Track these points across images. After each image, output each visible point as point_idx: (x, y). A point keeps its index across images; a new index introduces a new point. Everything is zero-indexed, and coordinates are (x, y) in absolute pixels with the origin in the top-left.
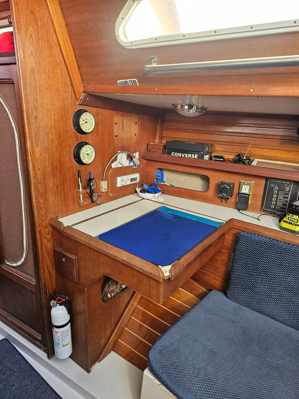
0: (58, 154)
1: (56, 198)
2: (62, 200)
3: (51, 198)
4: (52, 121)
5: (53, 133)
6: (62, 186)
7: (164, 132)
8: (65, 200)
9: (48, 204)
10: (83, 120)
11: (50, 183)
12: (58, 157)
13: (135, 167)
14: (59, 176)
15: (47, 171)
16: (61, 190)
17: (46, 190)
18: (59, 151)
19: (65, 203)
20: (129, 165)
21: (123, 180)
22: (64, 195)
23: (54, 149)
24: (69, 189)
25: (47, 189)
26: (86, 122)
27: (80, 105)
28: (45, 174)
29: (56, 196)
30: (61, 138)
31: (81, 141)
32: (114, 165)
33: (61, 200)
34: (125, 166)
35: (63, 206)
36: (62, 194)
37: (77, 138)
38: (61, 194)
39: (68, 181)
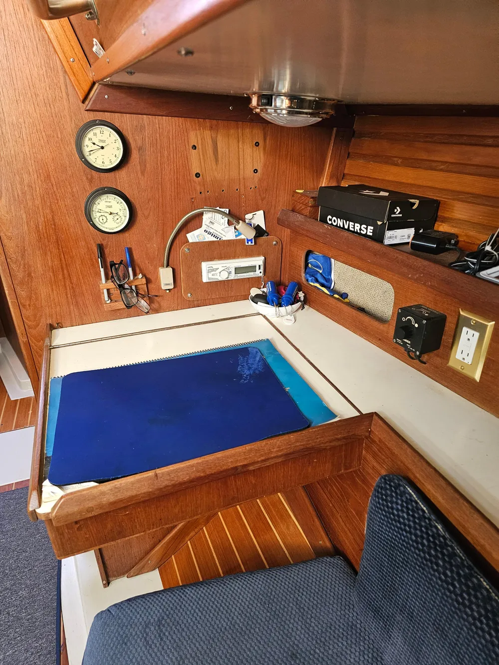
0: (48, 211)
1: (55, 291)
2: (69, 296)
3: (44, 291)
4: (27, 147)
5: (31, 170)
6: (65, 271)
7: (348, 162)
8: (74, 296)
9: (37, 299)
10: (94, 144)
11: (38, 264)
12: (50, 217)
13: (250, 242)
14: (55, 251)
15: (27, 243)
16: (64, 278)
17: (29, 275)
18: (48, 204)
19: (77, 302)
20: (238, 238)
21: (213, 270)
22: (73, 287)
23: (38, 202)
24: (81, 277)
25: (32, 274)
26: (102, 148)
27: (87, 110)
28: (24, 247)
29: (54, 287)
30: (50, 180)
31: (102, 186)
32: (193, 237)
33: (67, 295)
34: (224, 238)
35: (72, 307)
36: (67, 285)
37: (91, 180)
38: (65, 284)
39: (78, 262)
